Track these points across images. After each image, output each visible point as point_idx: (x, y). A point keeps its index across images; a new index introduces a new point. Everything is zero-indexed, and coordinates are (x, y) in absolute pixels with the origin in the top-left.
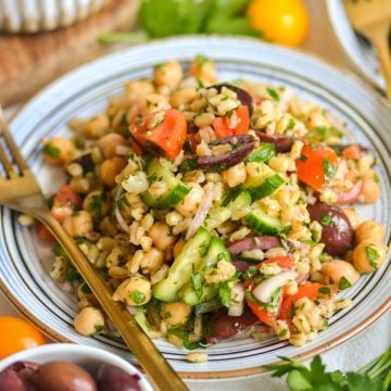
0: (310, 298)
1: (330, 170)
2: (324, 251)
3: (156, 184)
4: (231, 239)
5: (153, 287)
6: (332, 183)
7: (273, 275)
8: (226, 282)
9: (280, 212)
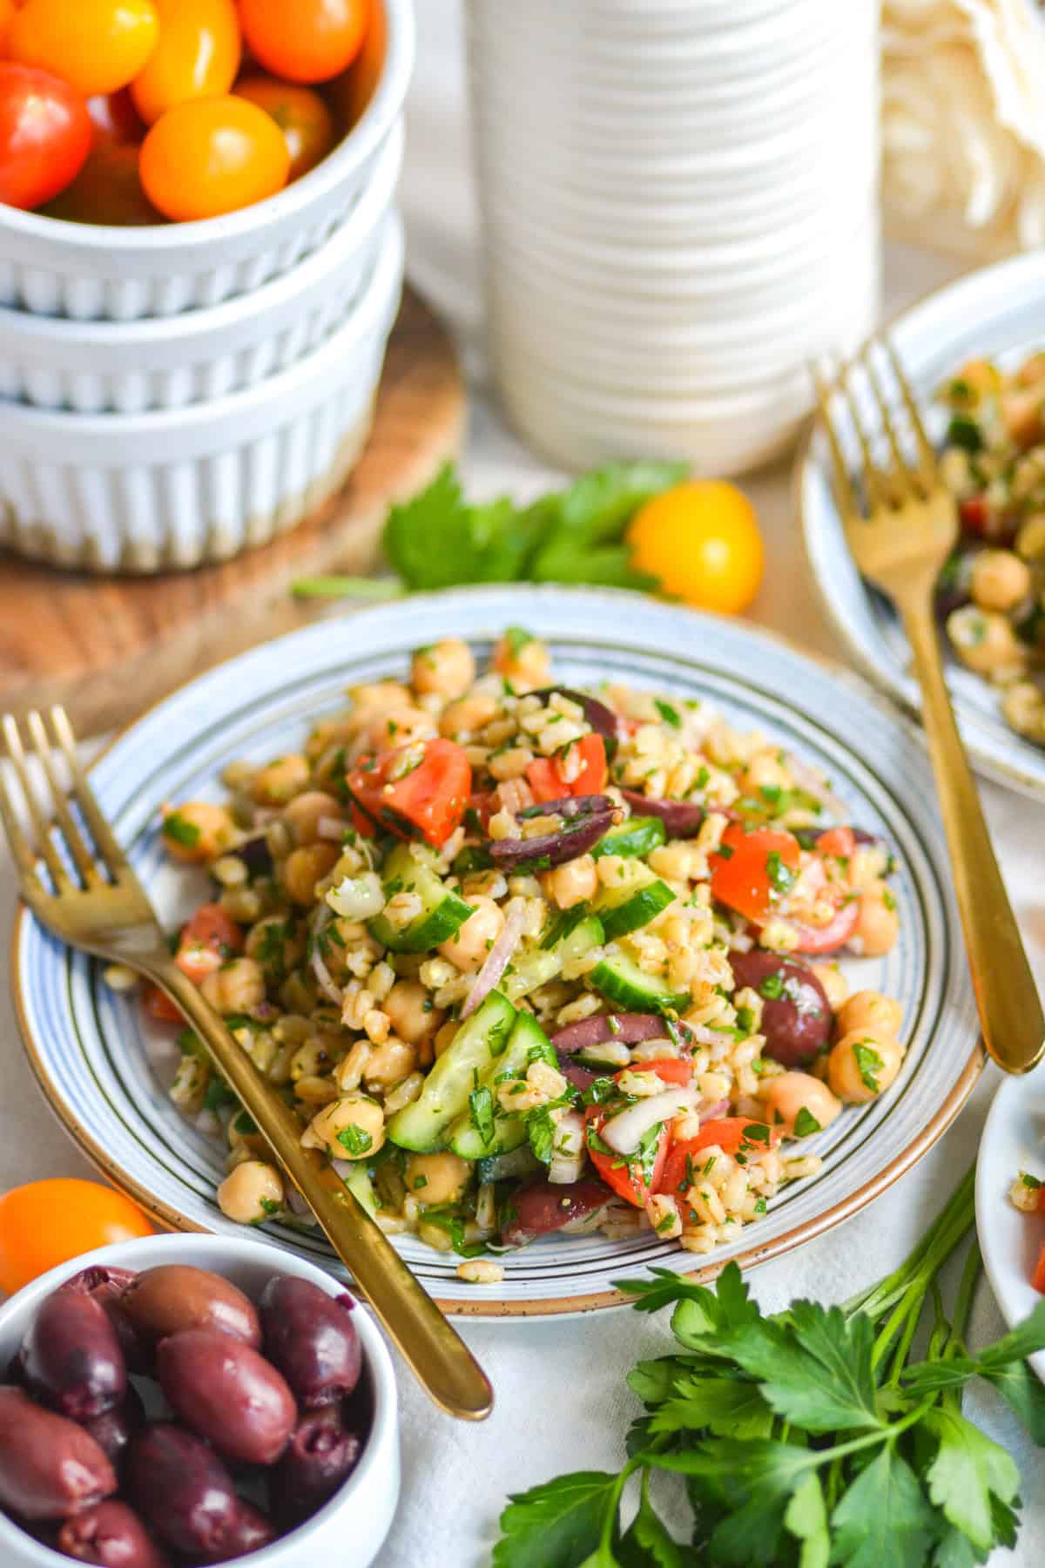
0: (723, 1148)
1: (783, 876)
2: (766, 1053)
3: (402, 897)
4: (561, 1021)
5: (388, 1120)
6: (786, 907)
7: (645, 1097)
8: (545, 1109)
9: (666, 963)
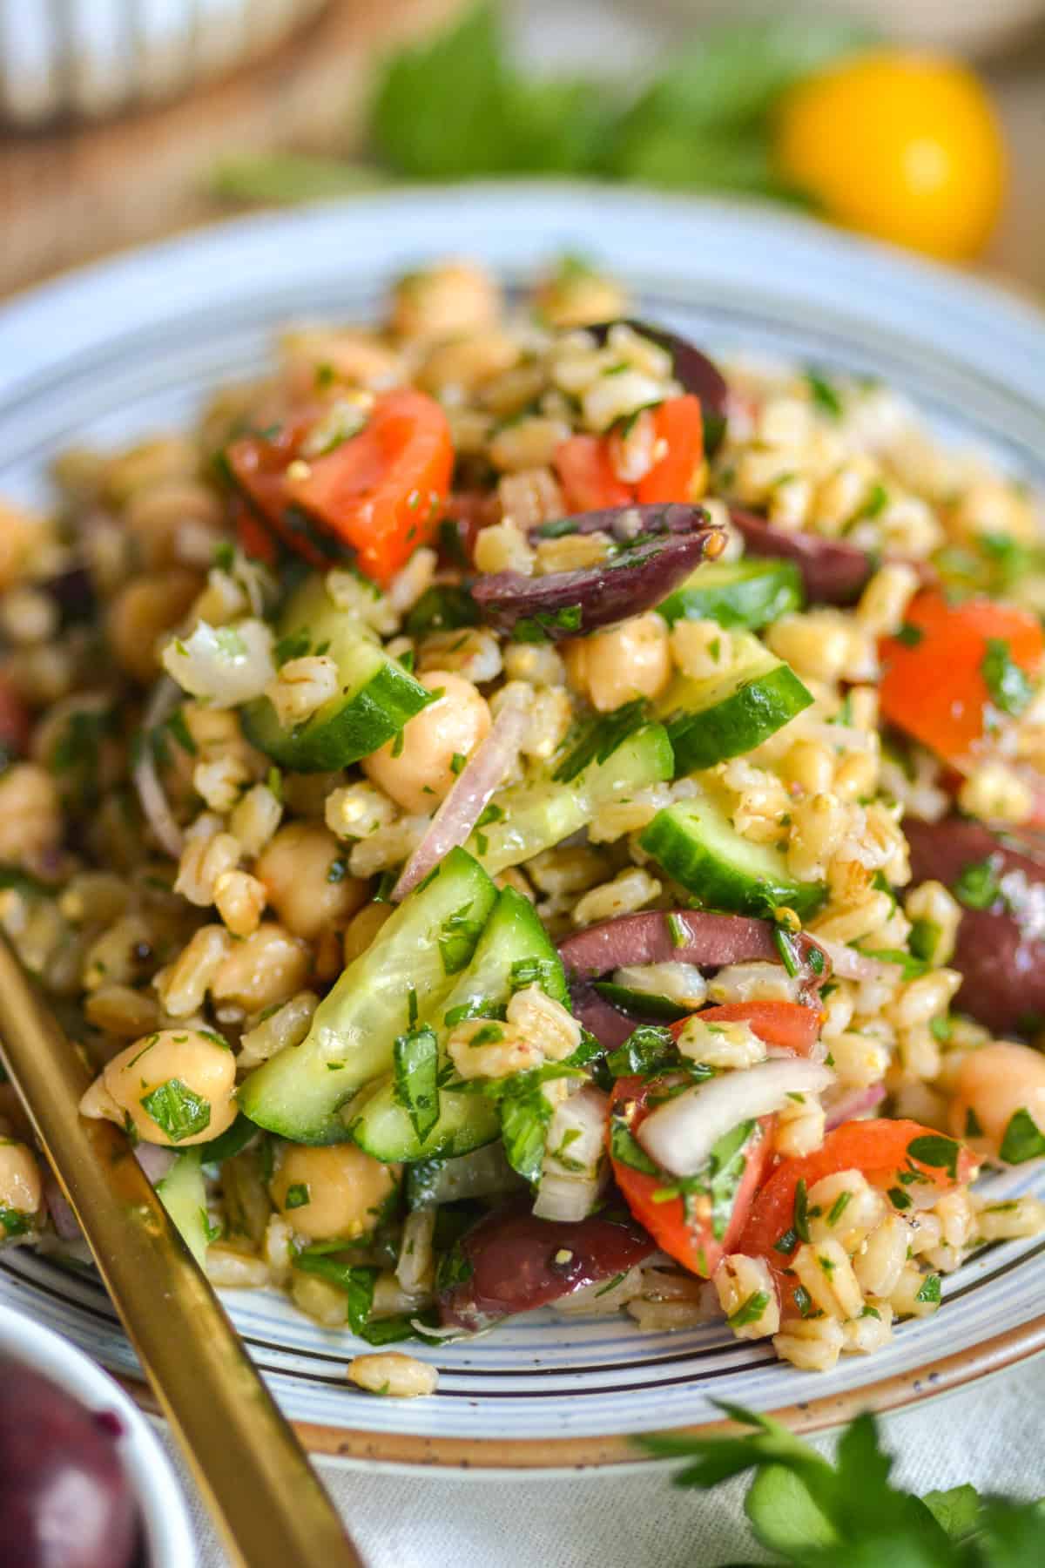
0: (868, 1175)
1: (1012, 684)
2: (958, 1006)
3: (307, 665)
4: (581, 915)
5: (243, 1077)
6: (1012, 742)
7: (728, 1070)
8: (535, 1078)
9: (786, 822)
